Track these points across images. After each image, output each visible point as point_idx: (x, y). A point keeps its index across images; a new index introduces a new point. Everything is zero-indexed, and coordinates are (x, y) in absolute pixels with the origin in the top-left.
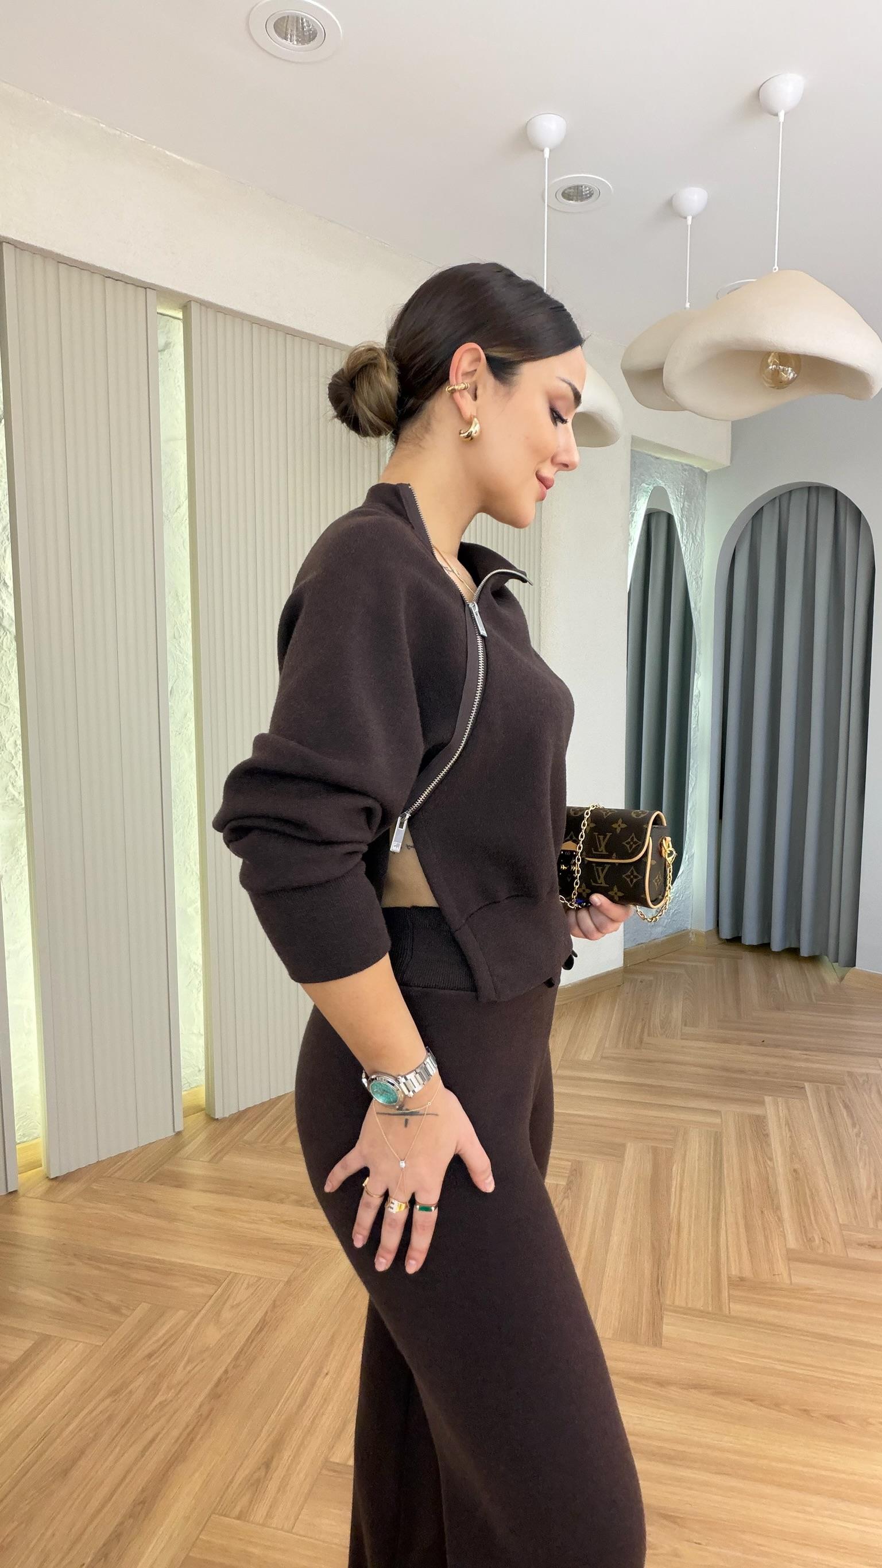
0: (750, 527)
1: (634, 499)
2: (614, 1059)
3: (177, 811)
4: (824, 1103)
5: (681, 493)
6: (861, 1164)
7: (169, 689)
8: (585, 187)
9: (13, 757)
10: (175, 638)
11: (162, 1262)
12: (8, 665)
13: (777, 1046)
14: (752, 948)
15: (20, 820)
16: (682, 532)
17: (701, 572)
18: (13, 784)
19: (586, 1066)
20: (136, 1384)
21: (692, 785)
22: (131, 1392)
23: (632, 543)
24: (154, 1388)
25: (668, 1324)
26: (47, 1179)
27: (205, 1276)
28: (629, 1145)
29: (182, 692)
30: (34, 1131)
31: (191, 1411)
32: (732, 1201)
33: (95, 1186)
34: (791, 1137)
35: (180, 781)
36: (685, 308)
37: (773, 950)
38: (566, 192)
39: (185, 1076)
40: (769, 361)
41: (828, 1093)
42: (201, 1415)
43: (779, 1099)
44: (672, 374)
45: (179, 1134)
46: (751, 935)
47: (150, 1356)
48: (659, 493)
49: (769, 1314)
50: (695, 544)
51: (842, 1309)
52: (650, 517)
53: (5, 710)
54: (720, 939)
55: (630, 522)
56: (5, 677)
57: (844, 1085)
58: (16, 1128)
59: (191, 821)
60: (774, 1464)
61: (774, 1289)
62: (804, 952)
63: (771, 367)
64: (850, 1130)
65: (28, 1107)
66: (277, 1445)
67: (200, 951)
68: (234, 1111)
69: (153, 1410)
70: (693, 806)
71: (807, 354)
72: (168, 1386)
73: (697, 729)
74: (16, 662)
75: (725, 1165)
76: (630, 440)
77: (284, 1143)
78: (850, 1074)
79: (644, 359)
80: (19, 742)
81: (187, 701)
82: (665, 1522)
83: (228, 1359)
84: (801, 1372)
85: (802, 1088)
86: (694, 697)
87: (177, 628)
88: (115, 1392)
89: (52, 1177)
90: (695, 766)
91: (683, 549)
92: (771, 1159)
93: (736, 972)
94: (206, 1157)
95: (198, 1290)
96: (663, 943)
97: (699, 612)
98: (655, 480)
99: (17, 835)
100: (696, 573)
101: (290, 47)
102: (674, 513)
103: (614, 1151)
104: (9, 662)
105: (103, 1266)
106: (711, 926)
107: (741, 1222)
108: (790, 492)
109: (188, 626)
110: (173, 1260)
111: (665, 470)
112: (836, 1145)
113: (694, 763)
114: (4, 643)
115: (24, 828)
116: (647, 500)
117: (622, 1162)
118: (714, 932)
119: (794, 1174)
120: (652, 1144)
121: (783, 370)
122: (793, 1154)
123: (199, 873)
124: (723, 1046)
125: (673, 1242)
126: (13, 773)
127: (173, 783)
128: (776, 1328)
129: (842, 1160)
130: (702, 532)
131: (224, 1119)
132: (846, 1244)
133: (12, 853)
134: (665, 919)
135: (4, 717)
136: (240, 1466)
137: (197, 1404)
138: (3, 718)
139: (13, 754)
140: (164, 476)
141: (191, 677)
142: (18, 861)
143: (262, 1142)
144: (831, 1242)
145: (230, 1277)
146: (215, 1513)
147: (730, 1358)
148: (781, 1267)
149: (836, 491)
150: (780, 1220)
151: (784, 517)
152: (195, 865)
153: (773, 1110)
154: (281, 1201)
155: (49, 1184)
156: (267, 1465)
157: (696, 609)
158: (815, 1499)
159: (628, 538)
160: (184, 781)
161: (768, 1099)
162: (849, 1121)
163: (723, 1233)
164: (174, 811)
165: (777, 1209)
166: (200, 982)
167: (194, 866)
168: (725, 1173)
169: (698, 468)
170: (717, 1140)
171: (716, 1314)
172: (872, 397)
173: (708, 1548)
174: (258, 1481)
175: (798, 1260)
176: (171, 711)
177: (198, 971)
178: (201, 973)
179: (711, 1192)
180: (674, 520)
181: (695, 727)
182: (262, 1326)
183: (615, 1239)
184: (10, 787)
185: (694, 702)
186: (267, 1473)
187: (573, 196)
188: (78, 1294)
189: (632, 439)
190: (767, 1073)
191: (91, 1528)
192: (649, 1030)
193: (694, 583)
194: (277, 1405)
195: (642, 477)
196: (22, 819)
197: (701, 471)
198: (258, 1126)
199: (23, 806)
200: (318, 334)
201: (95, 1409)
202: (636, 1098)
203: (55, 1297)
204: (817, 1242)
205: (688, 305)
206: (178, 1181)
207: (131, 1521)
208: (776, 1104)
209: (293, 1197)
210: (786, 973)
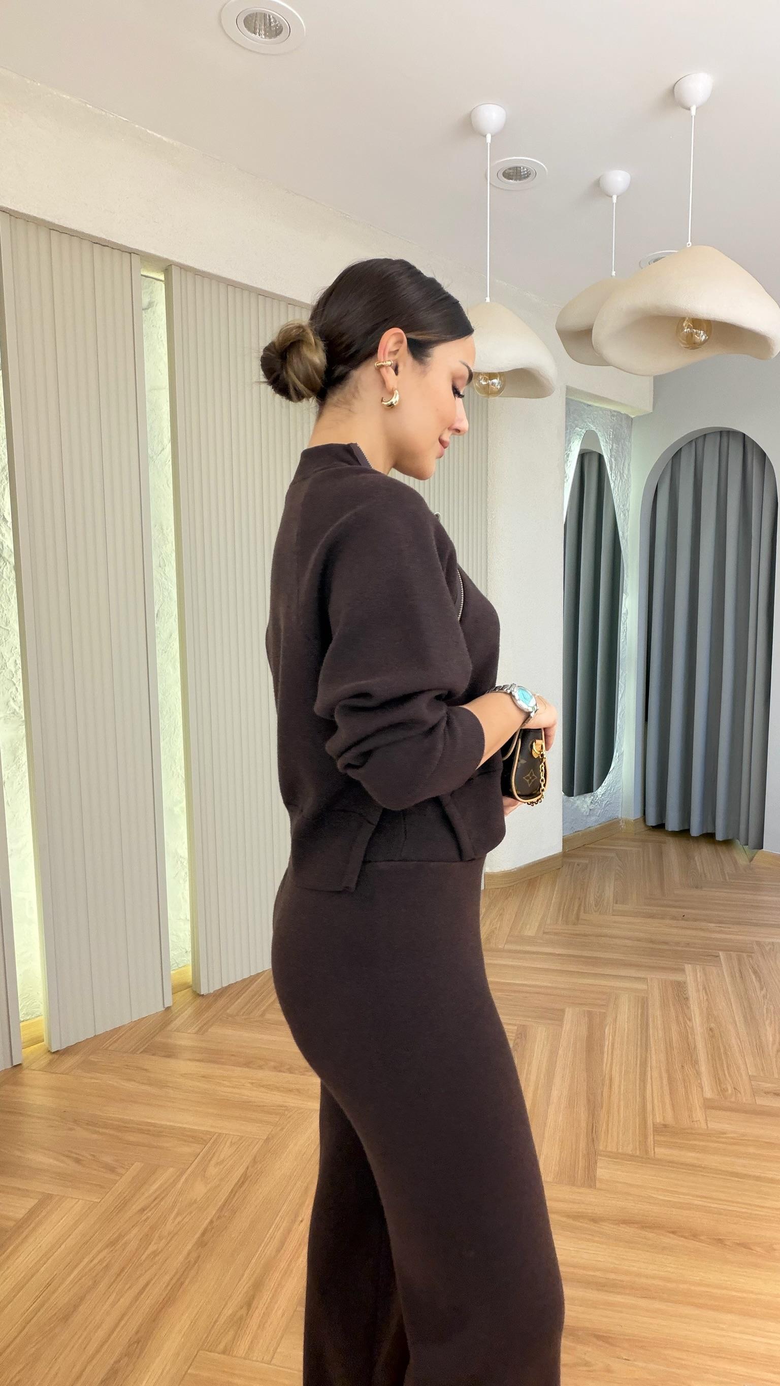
0: (670, 467)
1: (569, 441)
2: (556, 934)
3: (164, 721)
4: (736, 969)
5: (610, 436)
6: (767, 1022)
7: (156, 612)
8: (523, 168)
9: (13, 674)
10: (160, 566)
11: (154, 1125)
12: (8, 592)
13: (695, 920)
14: (674, 834)
15: (21, 731)
16: (611, 470)
17: (628, 505)
18: (13, 699)
19: (531, 941)
20: (132, 1235)
21: (621, 691)
22: (126, 1243)
23: (567, 480)
24: (147, 1239)
25: (601, 1168)
26: (48, 1054)
27: (192, 1137)
28: (567, 1010)
29: (167, 615)
30: (36, 1010)
31: (181, 1258)
32: (656, 1058)
33: (93, 1058)
34: (707, 1000)
35: (167, 695)
36: (612, 276)
37: (692, 835)
38: (507, 172)
39: (174, 957)
40: (684, 325)
41: (739, 960)
42: (189, 1262)
43: (698, 967)
44: (600, 335)
45: (168, 1008)
46: (673, 823)
47: (143, 1210)
48: (590, 436)
49: (690, 1157)
50: (622, 481)
51: (751, 1150)
52: (583, 456)
53: (5, 633)
54: (646, 826)
55: (566, 462)
56: (6, 603)
57: (753, 953)
58: (20, 1008)
59: (176, 730)
60: (693, 1288)
61: (692, 1134)
62: (719, 837)
63: (685, 330)
64: (758, 993)
65: (31, 989)
66: (257, 1286)
67: (186, 845)
68: (218, 987)
69: (147, 1258)
70: (622, 710)
71: (716, 320)
72: (159, 1237)
73: (625, 642)
74: (15, 590)
75: (651, 1025)
76: (564, 390)
77: (263, 1015)
78: (758, 943)
79: (576, 321)
80: (19, 662)
81: (172, 623)
82: (600, 1343)
83: (212, 1212)
84: (716, 1206)
85: (717, 956)
86: (622, 615)
87: (162, 558)
88: (112, 1243)
89: (53, 1051)
90: (624, 675)
91: (612, 485)
92: (690, 1020)
93: (660, 855)
94: (194, 1029)
95: (186, 1150)
96: (597, 830)
97: (627, 541)
98: (587, 425)
99: (17, 745)
100: (623, 506)
101: (260, 39)
102: (604, 453)
103: (554, 1016)
104: (9, 590)
105: (101, 1130)
106: (639, 815)
107: (665, 1075)
108: (705, 435)
109: (172, 556)
110: (163, 1123)
111: (596, 416)
112: (746, 1006)
113: (622, 673)
114: (4, 573)
115: (25, 739)
116: (580, 442)
117: (561, 1026)
118: (642, 819)
119: (711, 1033)
120: (586, 1008)
121: (696, 333)
122: (709, 1015)
123: (184, 777)
124: (649, 920)
125: (605, 1094)
126: (14, 689)
127: (160, 696)
128: (693, 1168)
129: (751, 1019)
130: (629, 470)
131: (208, 995)
132: (755, 1092)
133: (14, 761)
134: (599, 809)
135: (5, 639)
136: (225, 1306)
137: (185, 1252)
138: (4, 641)
139: (14, 673)
140: (149, 422)
141: (175, 602)
142: (19, 768)
143: (243, 1015)
144: (742, 1091)
145: (215, 1137)
146: (201, 1350)
147: (655, 1196)
148: (699, 1115)
149: (744, 435)
150: (698, 1074)
151: (699, 457)
152: (181, 769)
153: (692, 976)
154: (261, 1067)
155: (51, 1057)
156: (249, 1304)
157: (624, 538)
158: (729, 1317)
159: (564, 475)
160: (169, 694)
161: (688, 968)
162: (757, 985)
163: (649, 1086)
164: (161, 721)
165: (695, 1063)
166: (186, 873)
167: (179, 771)
168: (651, 1033)
169: (625, 414)
170: (643, 1004)
171: (643, 1158)
172: (773, 357)
173: (636, 1363)
174: (241, 1318)
175: (713, 1108)
176: (157, 632)
177: (185, 864)
178: (187, 866)
179: (639, 1049)
180: (604, 461)
181: (623, 642)
182: (244, 1179)
183: (555, 1093)
184: (12, 703)
185: (622, 619)
186: (248, 1310)
187: (513, 176)
188: (77, 1156)
189: (567, 388)
190: (688, 945)
191: (89, 1368)
192: (584, 908)
193: (622, 515)
194: (257, 1251)
195: (576, 422)
196: (23, 731)
197: (627, 417)
198: (239, 1000)
199: (24, 718)
200: (287, 295)
201: (94, 1258)
202: (572, 968)
203: (58, 1160)
204: (730, 1091)
205: (614, 273)
206: (169, 1052)
207: (126, 1359)
208: (695, 971)
209: (272, 1064)
210: (703, 854)
